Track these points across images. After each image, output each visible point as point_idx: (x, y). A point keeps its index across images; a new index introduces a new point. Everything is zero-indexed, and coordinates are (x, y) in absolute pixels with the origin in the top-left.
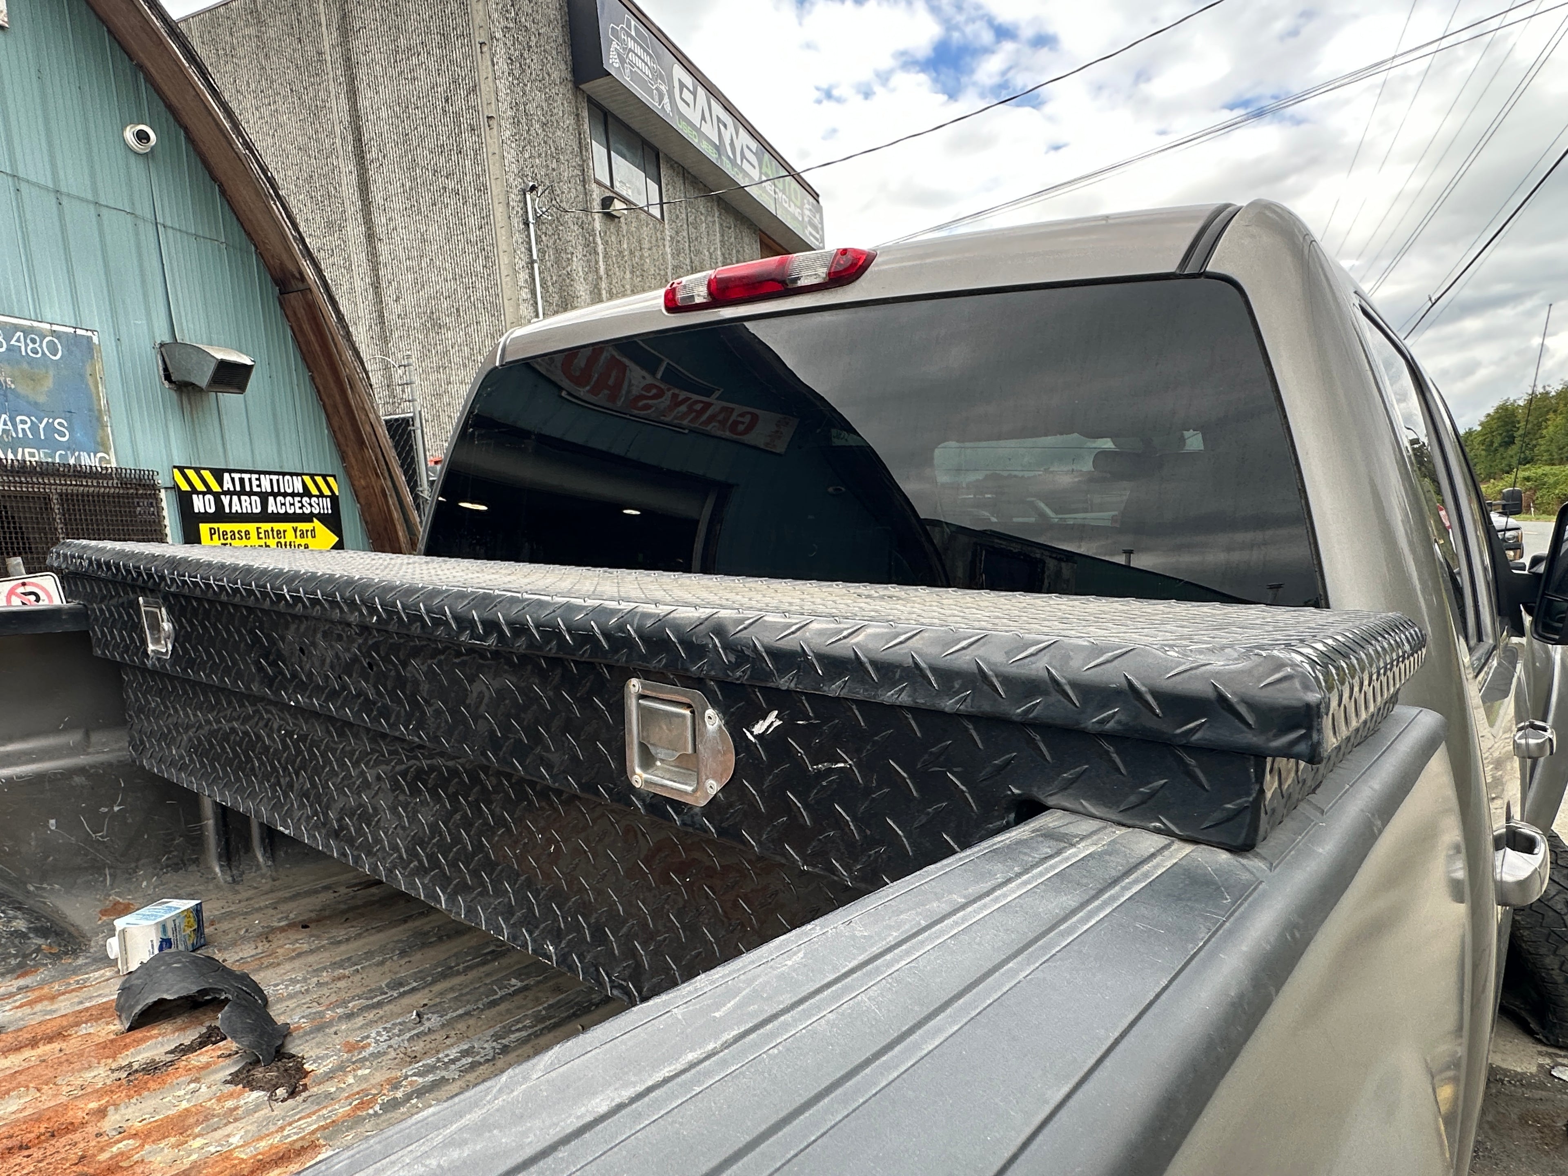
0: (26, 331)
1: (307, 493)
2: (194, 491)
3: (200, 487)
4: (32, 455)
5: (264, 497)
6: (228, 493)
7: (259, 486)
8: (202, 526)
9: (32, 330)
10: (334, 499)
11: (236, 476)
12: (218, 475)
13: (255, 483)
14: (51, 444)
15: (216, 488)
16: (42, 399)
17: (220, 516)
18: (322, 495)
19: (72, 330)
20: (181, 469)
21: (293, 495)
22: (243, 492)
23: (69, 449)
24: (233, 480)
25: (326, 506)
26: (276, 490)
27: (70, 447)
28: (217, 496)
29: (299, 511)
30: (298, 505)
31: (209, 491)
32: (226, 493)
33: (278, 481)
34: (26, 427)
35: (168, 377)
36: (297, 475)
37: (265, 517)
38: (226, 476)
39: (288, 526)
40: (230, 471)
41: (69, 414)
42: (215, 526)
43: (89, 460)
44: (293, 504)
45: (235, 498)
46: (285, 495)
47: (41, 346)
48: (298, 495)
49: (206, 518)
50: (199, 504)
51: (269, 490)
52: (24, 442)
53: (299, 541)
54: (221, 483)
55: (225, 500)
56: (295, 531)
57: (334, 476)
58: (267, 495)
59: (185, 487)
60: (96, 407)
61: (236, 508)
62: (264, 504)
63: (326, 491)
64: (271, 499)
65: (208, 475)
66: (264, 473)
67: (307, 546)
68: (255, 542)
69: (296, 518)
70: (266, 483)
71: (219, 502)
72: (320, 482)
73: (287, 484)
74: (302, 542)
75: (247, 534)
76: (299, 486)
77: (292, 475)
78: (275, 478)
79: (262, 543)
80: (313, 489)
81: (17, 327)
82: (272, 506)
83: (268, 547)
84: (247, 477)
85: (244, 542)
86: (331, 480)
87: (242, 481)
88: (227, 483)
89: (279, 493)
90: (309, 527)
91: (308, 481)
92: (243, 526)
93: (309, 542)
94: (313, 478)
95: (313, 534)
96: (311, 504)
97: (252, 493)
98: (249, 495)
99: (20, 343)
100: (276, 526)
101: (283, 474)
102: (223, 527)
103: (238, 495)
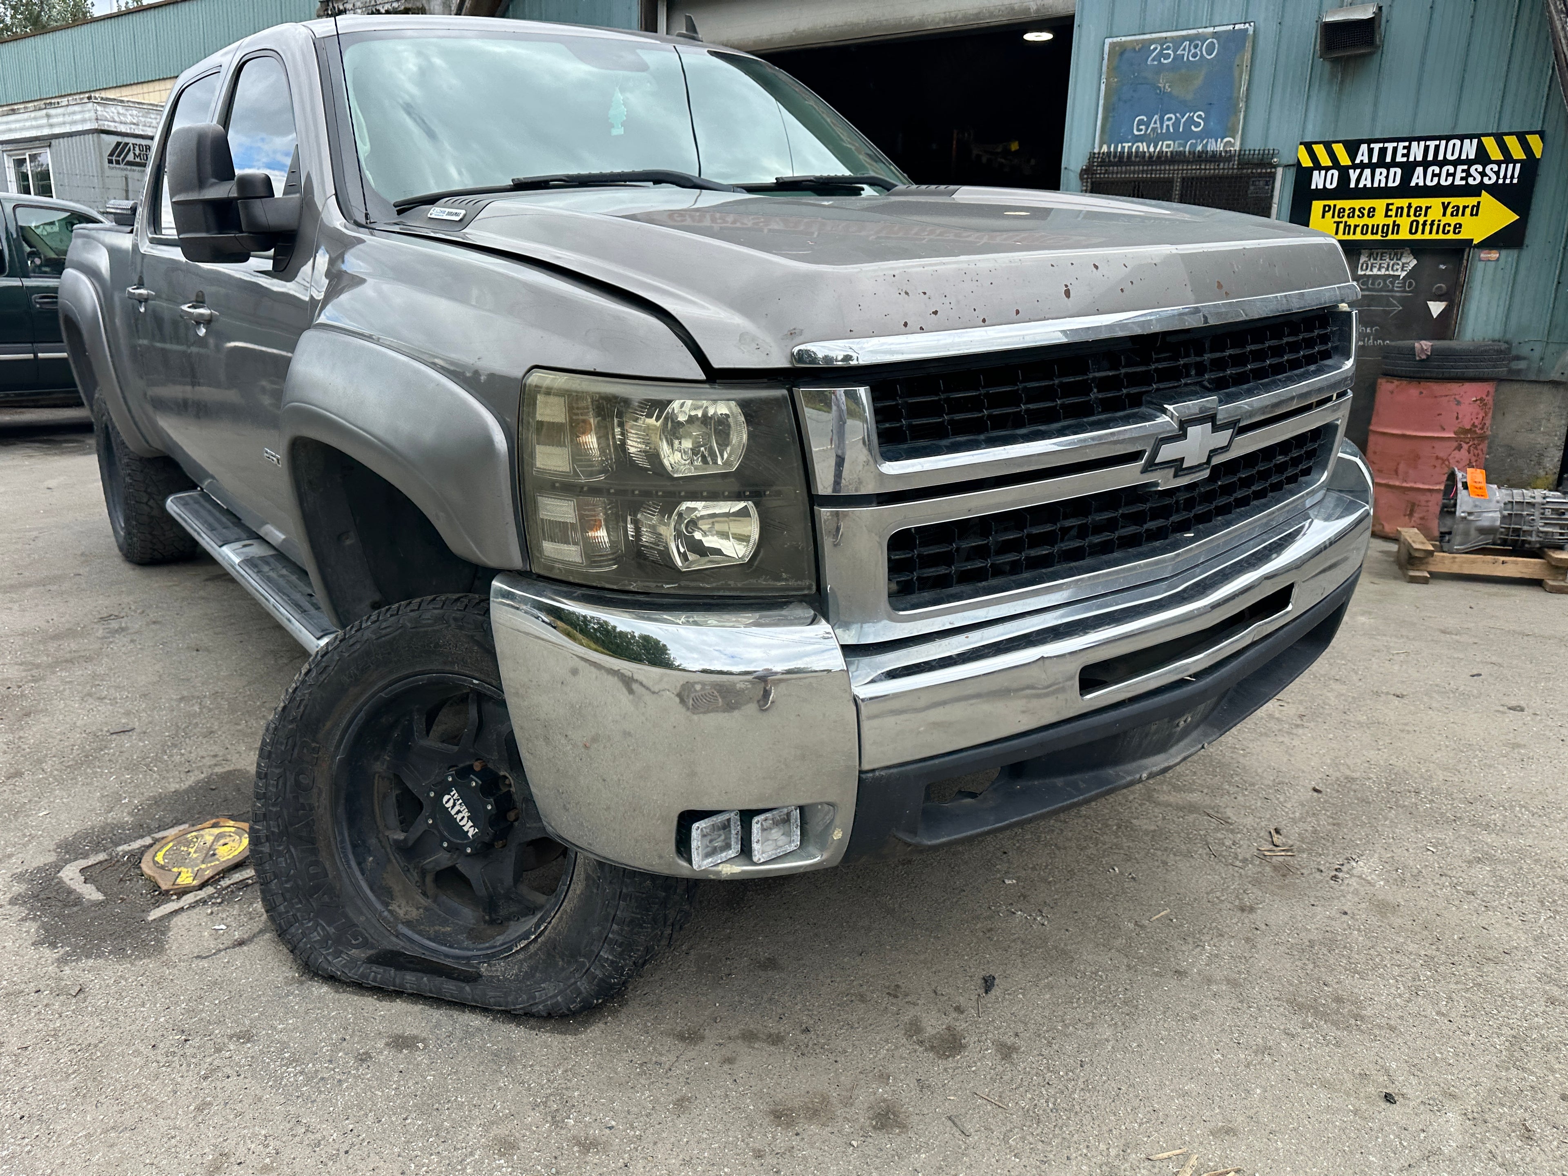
0: (1191, 39)
1: (1482, 157)
2: (1317, 166)
3: (1325, 161)
4: (1168, 146)
5: (1408, 169)
6: (1362, 166)
7: (1407, 155)
8: (1314, 203)
9: (1197, 37)
10: (1530, 166)
11: (1376, 147)
12: (1352, 148)
13: (1401, 151)
14: (1188, 134)
15: (1344, 160)
16: (1190, 97)
17: (1343, 191)
18: (1508, 158)
19: (1231, 27)
20: (1309, 146)
21: (1456, 163)
22: (1382, 163)
23: (1199, 137)
24: (1371, 151)
25: (1513, 174)
26: (1430, 157)
27: (1200, 136)
28: (1344, 172)
29: (1458, 182)
30: (1459, 174)
31: (1336, 165)
32: (1354, 167)
33: (1437, 148)
34: (1170, 123)
35: (1320, 49)
36: (1471, 137)
37: (1405, 190)
38: (1364, 147)
39: (1436, 203)
40: (1369, 142)
41: (1208, 107)
42: (1331, 203)
43: (1216, 146)
44: (1453, 175)
45: (1368, 171)
46: (1445, 162)
47: (1201, 50)
48: (1466, 162)
49: (1324, 194)
50: (1318, 181)
51: (1420, 158)
52: (1167, 136)
53: (1448, 219)
54: (1353, 156)
55: (1353, 175)
56: (1445, 207)
57: (1542, 134)
58: (1416, 164)
59: (1307, 162)
60: (1235, 95)
61: (1364, 182)
62: (1408, 175)
63: (1518, 153)
64: (1419, 170)
65: (1339, 150)
66: (1419, 139)
67: (1458, 227)
68: (1379, 219)
69: (1453, 191)
70: (1417, 152)
71: (1344, 178)
72: (1512, 142)
73: (1451, 150)
74: (1453, 221)
75: (1372, 210)
76: (1470, 149)
77: (1462, 138)
78: (1432, 144)
79: (1390, 221)
80: (1495, 153)
81: (1185, 38)
82: (1418, 178)
83: (1396, 226)
84: (1390, 146)
85: (1366, 220)
86: (1535, 142)
87: (1383, 151)
88: (1362, 156)
89: (1435, 162)
90: (1471, 201)
91: (1490, 144)
92: (1367, 204)
93: (1466, 220)
94: (1522, 138)
95: (1475, 211)
96: (1483, 174)
97: (1394, 164)
98: (1388, 166)
99: (1186, 52)
100: (1416, 202)
101: (1448, 138)
102: (1340, 204)
103: (1373, 167)
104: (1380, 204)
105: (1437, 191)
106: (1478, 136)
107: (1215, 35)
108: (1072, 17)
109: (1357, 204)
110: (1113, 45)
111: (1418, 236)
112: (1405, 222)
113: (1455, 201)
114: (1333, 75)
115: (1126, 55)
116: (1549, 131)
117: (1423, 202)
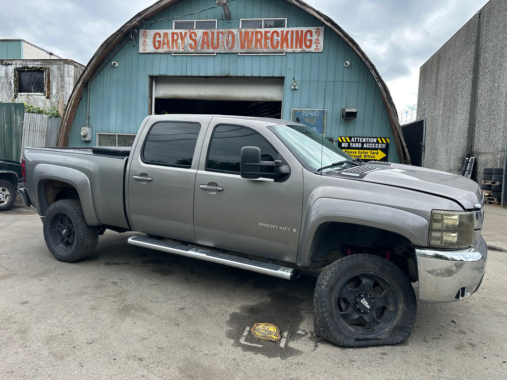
0: (312, 111)
1: (378, 142)
2: (343, 142)
3: (345, 141)
5: (363, 143)
6: (353, 142)
8: (343, 150)
9: (314, 110)
10: (387, 144)
11: (356, 138)
12: (350, 138)
13: (361, 140)
15: (349, 141)
16: (313, 124)
17: (349, 148)
18: (383, 143)
19: (322, 109)
20: (341, 137)
21: (373, 143)
22: (357, 142)
25: (384, 146)
28: (349, 143)
30: (373, 146)
31: (347, 142)
32: (351, 142)
35: (342, 116)
36: (375, 138)
37: (362, 148)
38: (353, 138)
39: (369, 151)
41: (317, 127)
42: (347, 150)
45: (354, 144)
46: (370, 143)
47: (315, 114)
48: (375, 143)
49: (345, 148)
50: (343, 145)
53: (372, 155)
54: (351, 140)
55: (351, 144)
56: (371, 152)
58: (364, 143)
59: (341, 141)
60: (323, 125)
61: (354, 146)
62: (363, 145)
63: (385, 142)
64: (365, 144)
65: (347, 138)
66: (364, 137)
67: (374, 156)
68: (357, 154)
69: (372, 149)
70: (364, 140)
71: (349, 145)
72: (383, 139)
73: (371, 140)
74: (373, 155)
75: (356, 152)
76: (375, 140)
77: (373, 138)
78: (367, 139)
79: (360, 155)
80: (380, 142)
81: (311, 110)
82: (365, 146)
83: (361, 156)
84: (359, 138)
85: (354, 154)
86: (387, 139)
87: (357, 139)
88: (353, 140)
89: (368, 142)
90: (376, 151)
91: (379, 139)
92: (355, 151)
93: (375, 155)
94: (381, 138)
95: (377, 153)
96: (378, 146)
97: (359, 142)
98: (358, 143)
99: (311, 113)
100: (365, 151)
101: (371, 138)
102: (349, 150)
103: (355, 143)
104: (357, 151)
105: (369, 149)
106: (377, 138)
107: (318, 111)
108: (281, 102)
109: (352, 151)
110: (293, 110)
111: (366, 158)
112: (363, 155)
113: (373, 151)
114: (345, 123)
115: (297, 113)
116: (390, 138)
117: (367, 151)
